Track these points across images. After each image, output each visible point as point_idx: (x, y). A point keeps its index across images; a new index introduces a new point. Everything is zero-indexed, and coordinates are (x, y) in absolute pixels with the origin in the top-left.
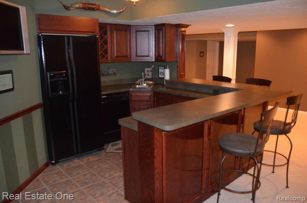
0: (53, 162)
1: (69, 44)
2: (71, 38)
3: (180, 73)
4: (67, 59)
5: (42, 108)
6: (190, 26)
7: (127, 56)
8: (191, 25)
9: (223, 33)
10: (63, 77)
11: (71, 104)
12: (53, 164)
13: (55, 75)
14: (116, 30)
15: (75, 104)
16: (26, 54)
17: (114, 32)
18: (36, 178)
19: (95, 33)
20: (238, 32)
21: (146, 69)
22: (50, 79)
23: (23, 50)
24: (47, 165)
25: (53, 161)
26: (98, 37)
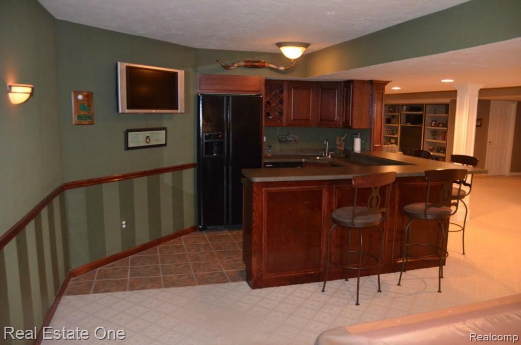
0: (200, 227)
1: (227, 105)
2: (230, 98)
3: (373, 145)
4: (225, 119)
5: (196, 168)
6: (390, 83)
7: (309, 120)
8: (391, 81)
9: (456, 92)
10: (220, 138)
11: (225, 168)
12: (201, 230)
13: (210, 135)
14: (295, 88)
15: (230, 168)
16: (180, 113)
17: (291, 89)
18: (180, 238)
19: (260, 93)
20: (479, 89)
21: (338, 138)
22: (206, 139)
23: (177, 109)
24: (194, 229)
25: (201, 225)
26: (262, 97)
